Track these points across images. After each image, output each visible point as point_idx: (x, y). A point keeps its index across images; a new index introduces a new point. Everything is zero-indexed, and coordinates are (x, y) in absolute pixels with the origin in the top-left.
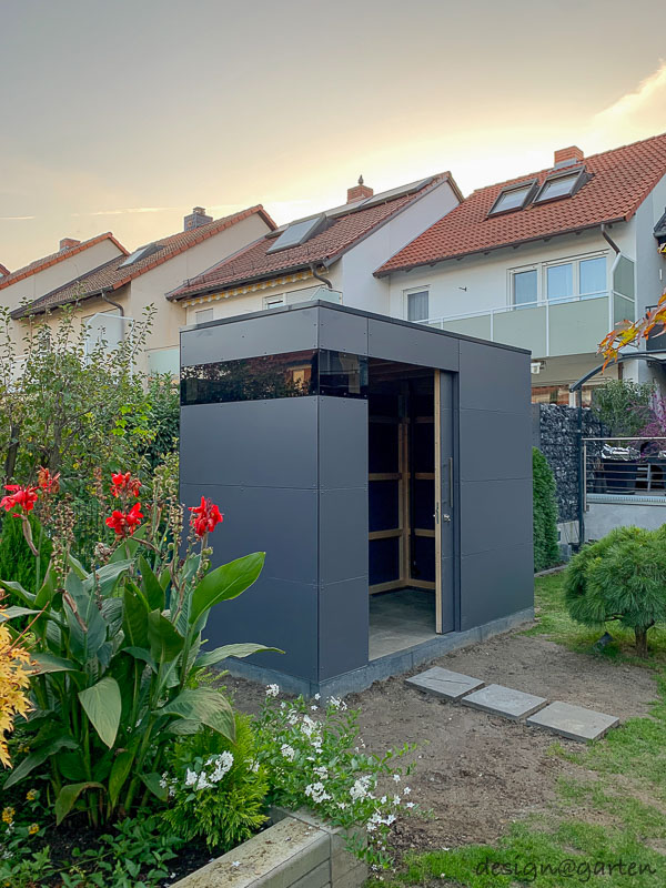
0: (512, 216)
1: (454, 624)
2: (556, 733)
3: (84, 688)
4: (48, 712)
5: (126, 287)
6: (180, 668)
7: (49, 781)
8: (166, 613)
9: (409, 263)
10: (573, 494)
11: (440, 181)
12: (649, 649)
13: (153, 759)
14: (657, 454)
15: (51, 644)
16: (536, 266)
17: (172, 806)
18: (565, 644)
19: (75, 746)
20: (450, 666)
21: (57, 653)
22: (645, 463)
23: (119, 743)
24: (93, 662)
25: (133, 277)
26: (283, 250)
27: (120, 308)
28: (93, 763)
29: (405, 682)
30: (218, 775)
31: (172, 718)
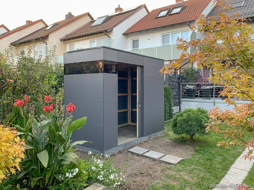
0: (163, 18)
1: (142, 135)
2: (166, 163)
3: (38, 153)
4: (28, 159)
5: (47, 37)
6: (64, 147)
7: (29, 177)
8: (60, 133)
9: (133, 31)
10: (178, 99)
11: (143, 7)
12: (194, 141)
13: (57, 171)
14: (201, 87)
15: (29, 142)
16: (169, 33)
17: (63, 182)
18: (172, 140)
19: (36, 168)
20: (140, 146)
21: (30, 144)
22: (198, 90)
23: (48, 167)
24: (41, 146)
25: (49, 33)
26: (95, 26)
27: (46, 43)
28: (41, 172)
29: (128, 151)
30: (75, 174)
31: (62, 160)
